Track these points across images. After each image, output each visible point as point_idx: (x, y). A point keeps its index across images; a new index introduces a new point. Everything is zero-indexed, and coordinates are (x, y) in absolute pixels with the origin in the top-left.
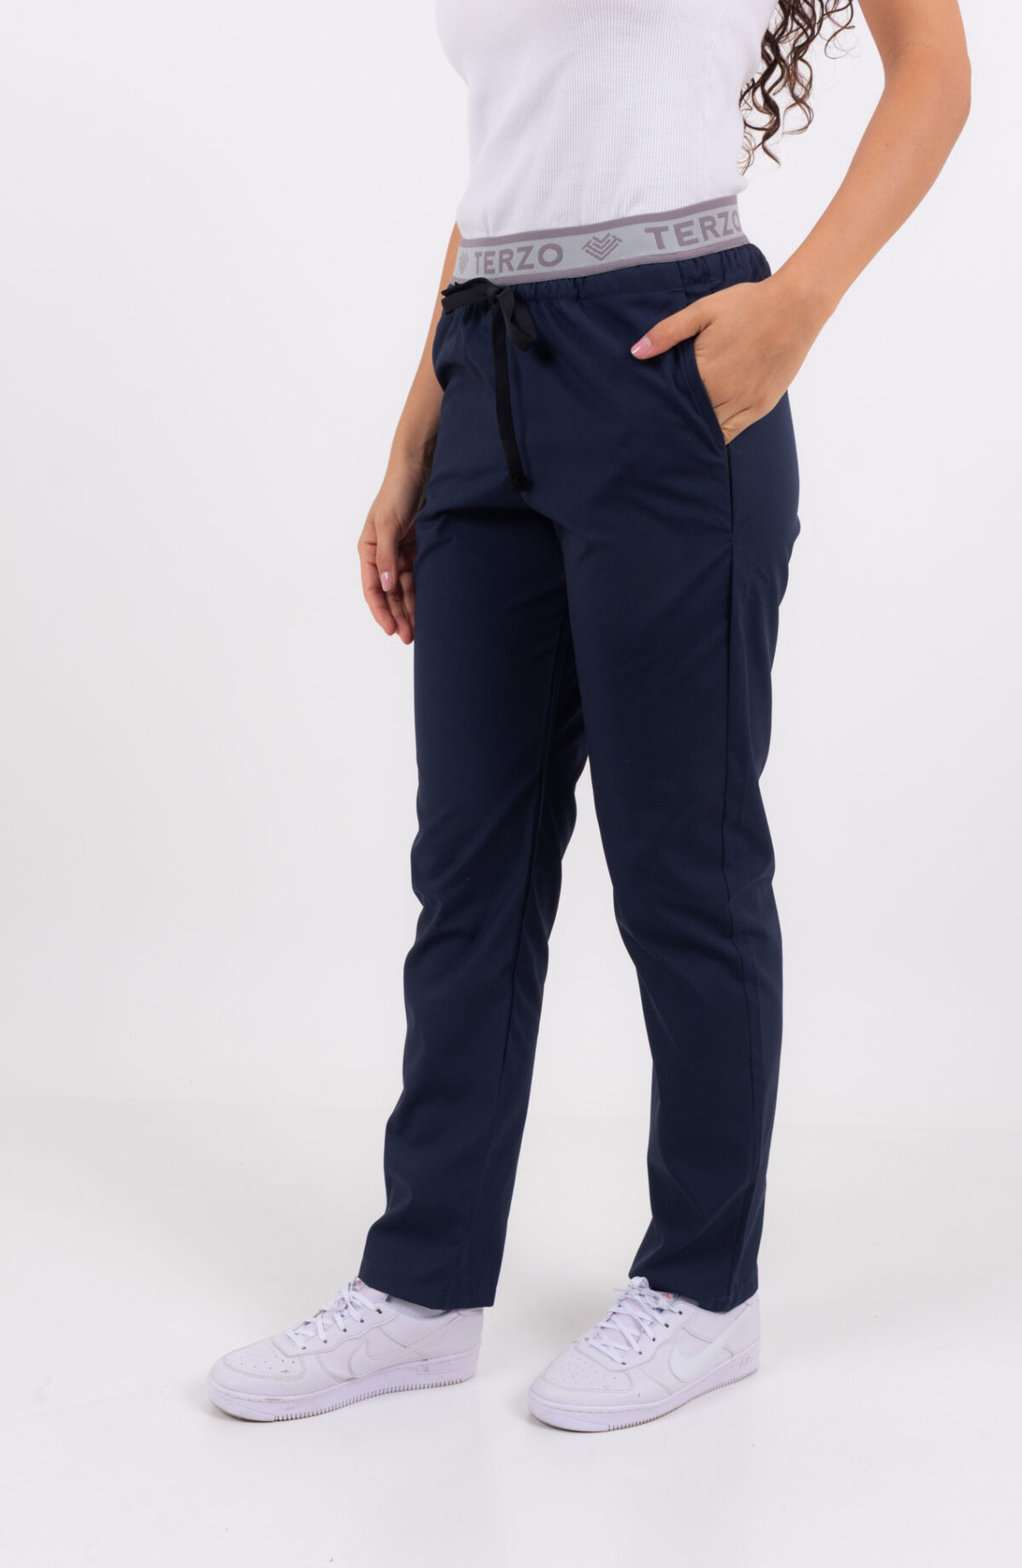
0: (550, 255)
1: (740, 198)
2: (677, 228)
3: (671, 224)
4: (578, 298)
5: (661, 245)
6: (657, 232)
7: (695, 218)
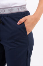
0: (3, 11)
1: (26, 5)
2: (21, 8)
3: (20, 7)
4: (7, 17)
5: (19, 10)
6: (18, 8)
7: (23, 7)
